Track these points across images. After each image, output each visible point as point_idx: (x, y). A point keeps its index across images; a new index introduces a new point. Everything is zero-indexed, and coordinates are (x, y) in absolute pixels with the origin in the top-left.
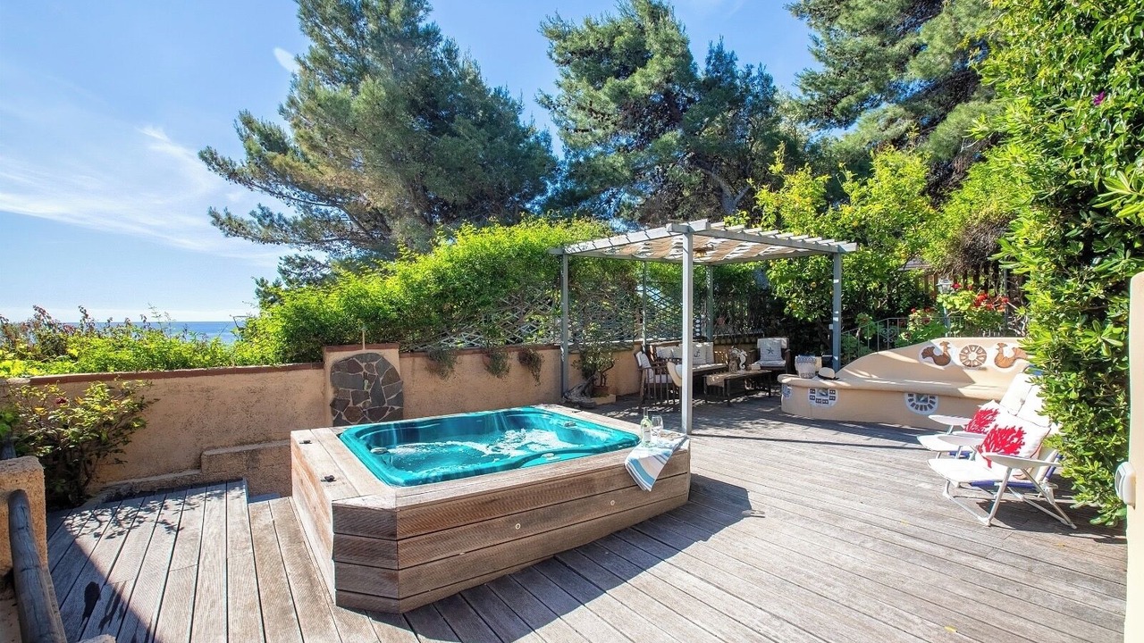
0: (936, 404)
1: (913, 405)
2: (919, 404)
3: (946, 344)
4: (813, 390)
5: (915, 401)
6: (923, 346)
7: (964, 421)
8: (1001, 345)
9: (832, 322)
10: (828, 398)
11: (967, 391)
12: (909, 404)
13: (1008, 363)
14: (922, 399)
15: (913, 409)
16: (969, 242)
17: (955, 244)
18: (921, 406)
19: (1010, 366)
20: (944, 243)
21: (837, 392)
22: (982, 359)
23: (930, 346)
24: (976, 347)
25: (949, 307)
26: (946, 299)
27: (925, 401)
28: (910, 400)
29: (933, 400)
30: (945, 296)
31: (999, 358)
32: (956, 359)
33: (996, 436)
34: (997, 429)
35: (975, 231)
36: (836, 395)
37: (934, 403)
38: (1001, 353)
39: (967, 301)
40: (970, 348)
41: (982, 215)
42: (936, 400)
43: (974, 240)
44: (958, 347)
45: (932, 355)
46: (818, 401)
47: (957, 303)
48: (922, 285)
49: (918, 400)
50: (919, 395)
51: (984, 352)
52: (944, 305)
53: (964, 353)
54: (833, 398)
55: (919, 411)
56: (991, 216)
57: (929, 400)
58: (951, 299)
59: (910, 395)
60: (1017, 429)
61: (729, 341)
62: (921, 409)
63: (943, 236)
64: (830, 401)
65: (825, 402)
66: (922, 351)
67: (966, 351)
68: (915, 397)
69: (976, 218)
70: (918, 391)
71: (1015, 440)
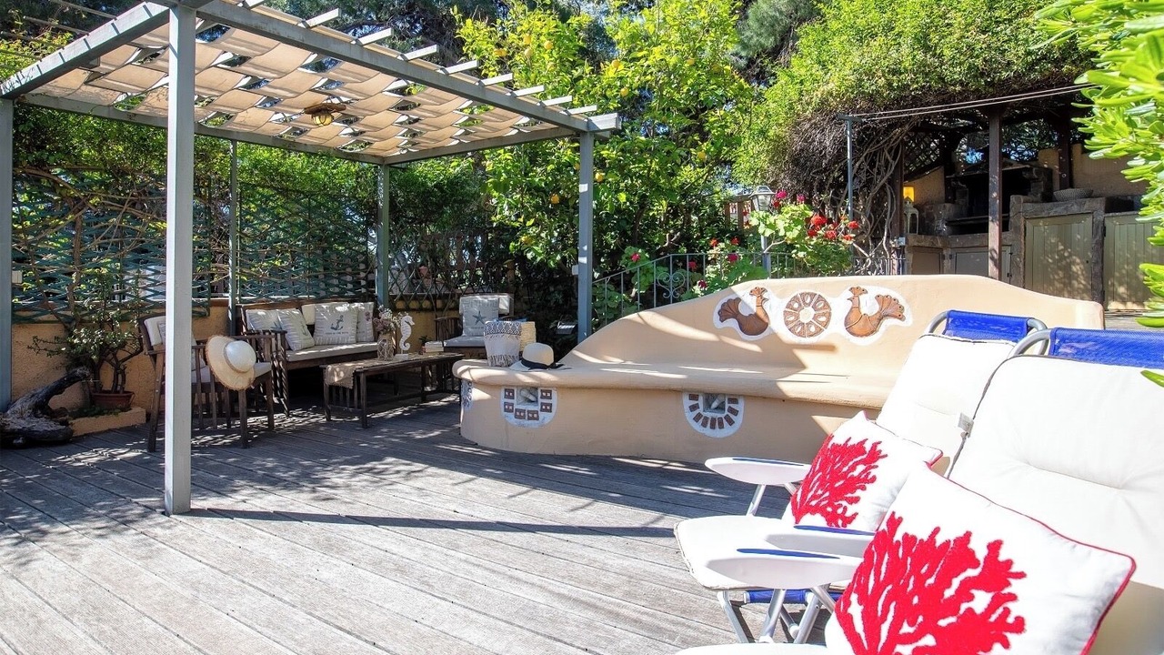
0: (741, 415)
1: (697, 418)
2: (709, 415)
3: (759, 292)
4: (509, 392)
5: (700, 410)
6: (720, 297)
7: (790, 474)
8: (857, 292)
9: (576, 262)
10: (538, 408)
11: (792, 387)
12: (690, 416)
13: (869, 326)
14: (715, 404)
15: (697, 426)
16: (798, 144)
17: (779, 150)
18: (713, 420)
19: (873, 332)
20: (764, 146)
21: (554, 394)
22: (823, 319)
23: (733, 297)
24: (813, 295)
25: (769, 232)
26: (763, 220)
27: (720, 408)
28: (693, 408)
29: (733, 406)
30: (762, 214)
31: (853, 318)
32: (777, 324)
33: (896, 569)
34: (898, 537)
35: (807, 126)
36: (554, 401)
37: (735, 412)
38: (856, 308)
39: (796, 222)
40: (801, 300)
41: (817, 97)
42: (740, 406)
43: (805, 141)
44: (781, 296)
45: (736, 315)
46: (520, 415)
47: (781, 225)
48: (734, 216)
49: (708, 405)
50: (710, 397)
51: (827, 305)
52: (761, 231)
53: (791, 310)
54: (547, 408)
55: (708, 431)
56: (831, 99)
57: (727, 406)
58: (771, 219)
59: (693, 397)
60: (979, 549)
61: (426, 304)
62: (713, 427)
63: (763, 132)
64: (542, 415)
65: (533, 416)
66: (719, 307)
67: (796, 305)
68: (701, 402)
69: (808, 104)
70: (710, 389)
71: (981, 600)
